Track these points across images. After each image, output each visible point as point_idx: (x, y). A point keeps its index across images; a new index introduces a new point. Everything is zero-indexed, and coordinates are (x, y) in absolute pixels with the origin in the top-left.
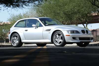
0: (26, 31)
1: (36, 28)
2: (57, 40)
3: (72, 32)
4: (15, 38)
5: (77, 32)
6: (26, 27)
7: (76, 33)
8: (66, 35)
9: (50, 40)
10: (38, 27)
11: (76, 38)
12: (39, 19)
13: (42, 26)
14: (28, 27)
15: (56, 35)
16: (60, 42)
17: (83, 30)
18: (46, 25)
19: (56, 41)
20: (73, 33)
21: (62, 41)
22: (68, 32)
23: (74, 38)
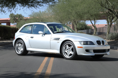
0: (32, 37)
1: (43, 35)
2: (66, 51)
3: (85, 43)
4: (20, 45)
5: (92, 43)
6: (32, 34)
7: (90, 44)
8: (78, 47)
9: (59, 51)
10: (46, 35)
11: (90, 50)
12: (47, 25)
13: (50, 34)
14: (34, 34)
15: (66, 45)
16: (71, 55)
17: (98, 40)
18: (55, 32)
19: (66, 53)
20: (87, 44)
21: (73, 54)
22: (80, 43)
23: (87, 51)
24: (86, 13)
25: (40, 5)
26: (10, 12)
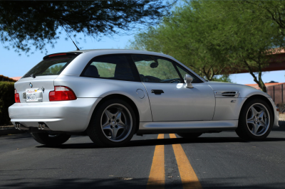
24: (235, 49)
25: (119, 25)
26: (41, 49)
